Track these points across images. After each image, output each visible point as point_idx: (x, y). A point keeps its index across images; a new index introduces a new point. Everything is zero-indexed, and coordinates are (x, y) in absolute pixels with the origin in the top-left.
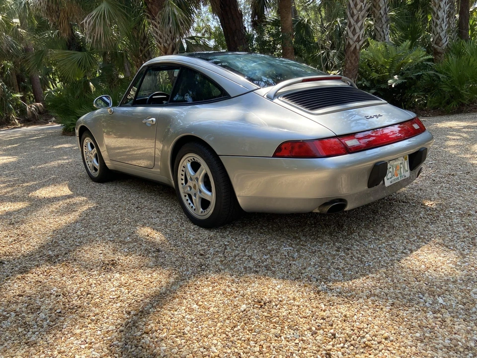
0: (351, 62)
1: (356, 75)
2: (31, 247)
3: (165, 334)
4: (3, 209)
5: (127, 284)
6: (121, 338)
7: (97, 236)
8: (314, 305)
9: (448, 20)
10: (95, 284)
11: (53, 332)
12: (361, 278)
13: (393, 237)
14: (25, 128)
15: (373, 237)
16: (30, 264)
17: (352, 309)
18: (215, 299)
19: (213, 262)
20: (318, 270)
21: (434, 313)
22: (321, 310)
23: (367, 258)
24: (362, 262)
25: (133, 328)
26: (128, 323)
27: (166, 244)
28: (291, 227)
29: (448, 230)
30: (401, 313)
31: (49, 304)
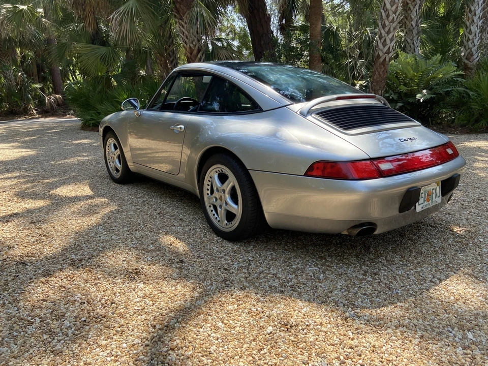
0: (379, 74)
1: (384, 87)
2: (54, 249)
3: (191, 352)
4: (24, 206)
5: (152, 296)
6: (147, 353)
7: (120, 241)
8: (342, 332)
9: (481, 35)
10: (119, 293)
11: (78, 341)
12: (390, 306)
13: (421, 264)
14: (43, 119)
15: (401, 263)
16: (53, 267)
17: (381, 340)
18: (240, 318)
19: (237, 278)
20: (345, 294)
21: (464, 348)
22: (349, 338)
23: (395, 286)
24: (390, 289)
25: (159, 343)
26: (154, 337)
27: (190, 255)
28: (316, 245)
29: (477, 260)
30: (430, 346)
31: (73, 311)
